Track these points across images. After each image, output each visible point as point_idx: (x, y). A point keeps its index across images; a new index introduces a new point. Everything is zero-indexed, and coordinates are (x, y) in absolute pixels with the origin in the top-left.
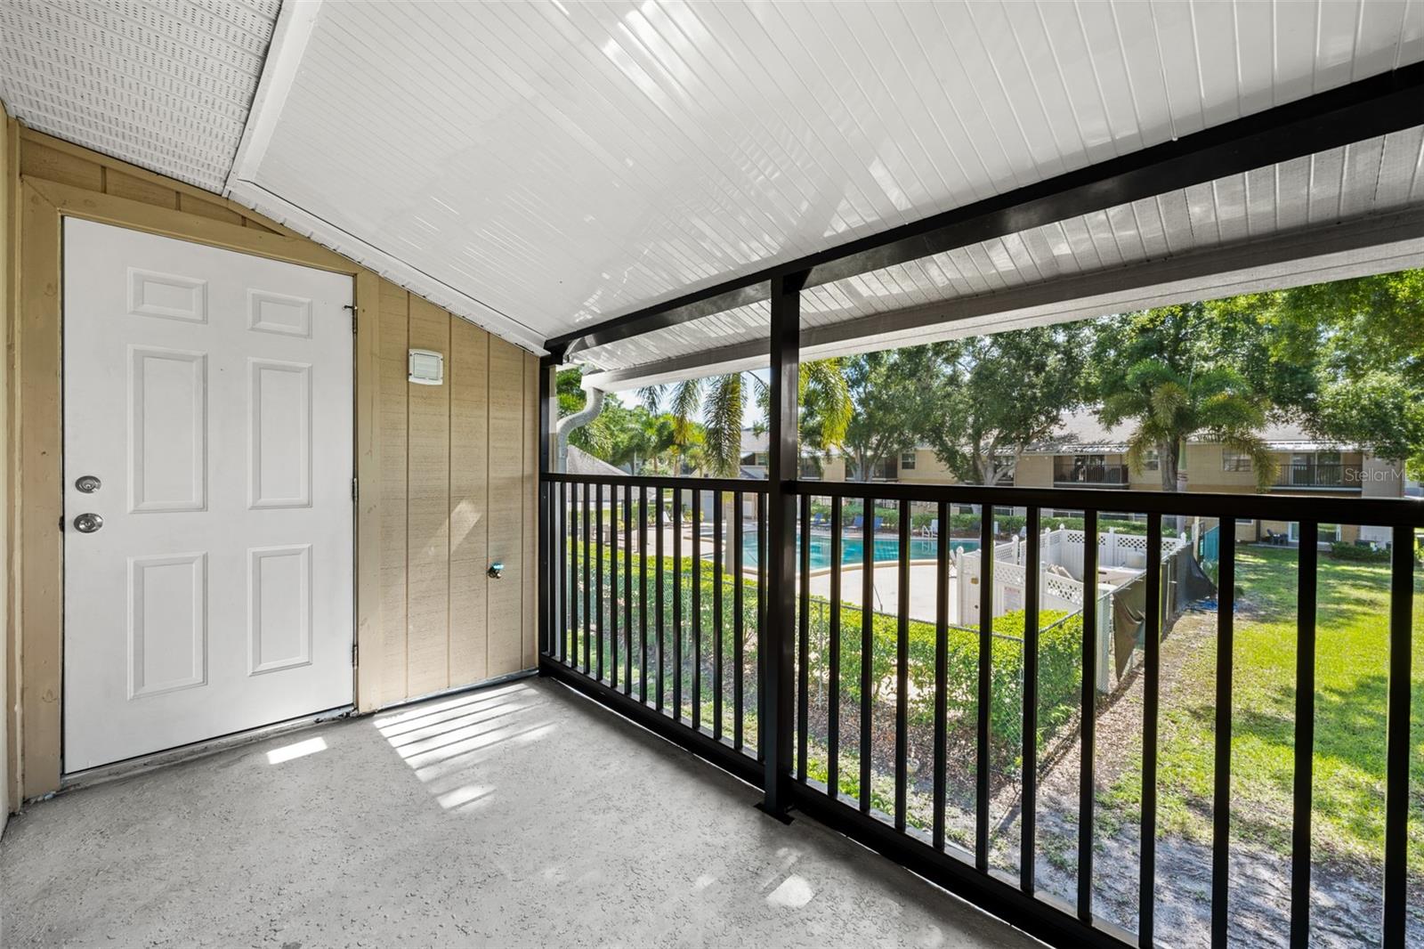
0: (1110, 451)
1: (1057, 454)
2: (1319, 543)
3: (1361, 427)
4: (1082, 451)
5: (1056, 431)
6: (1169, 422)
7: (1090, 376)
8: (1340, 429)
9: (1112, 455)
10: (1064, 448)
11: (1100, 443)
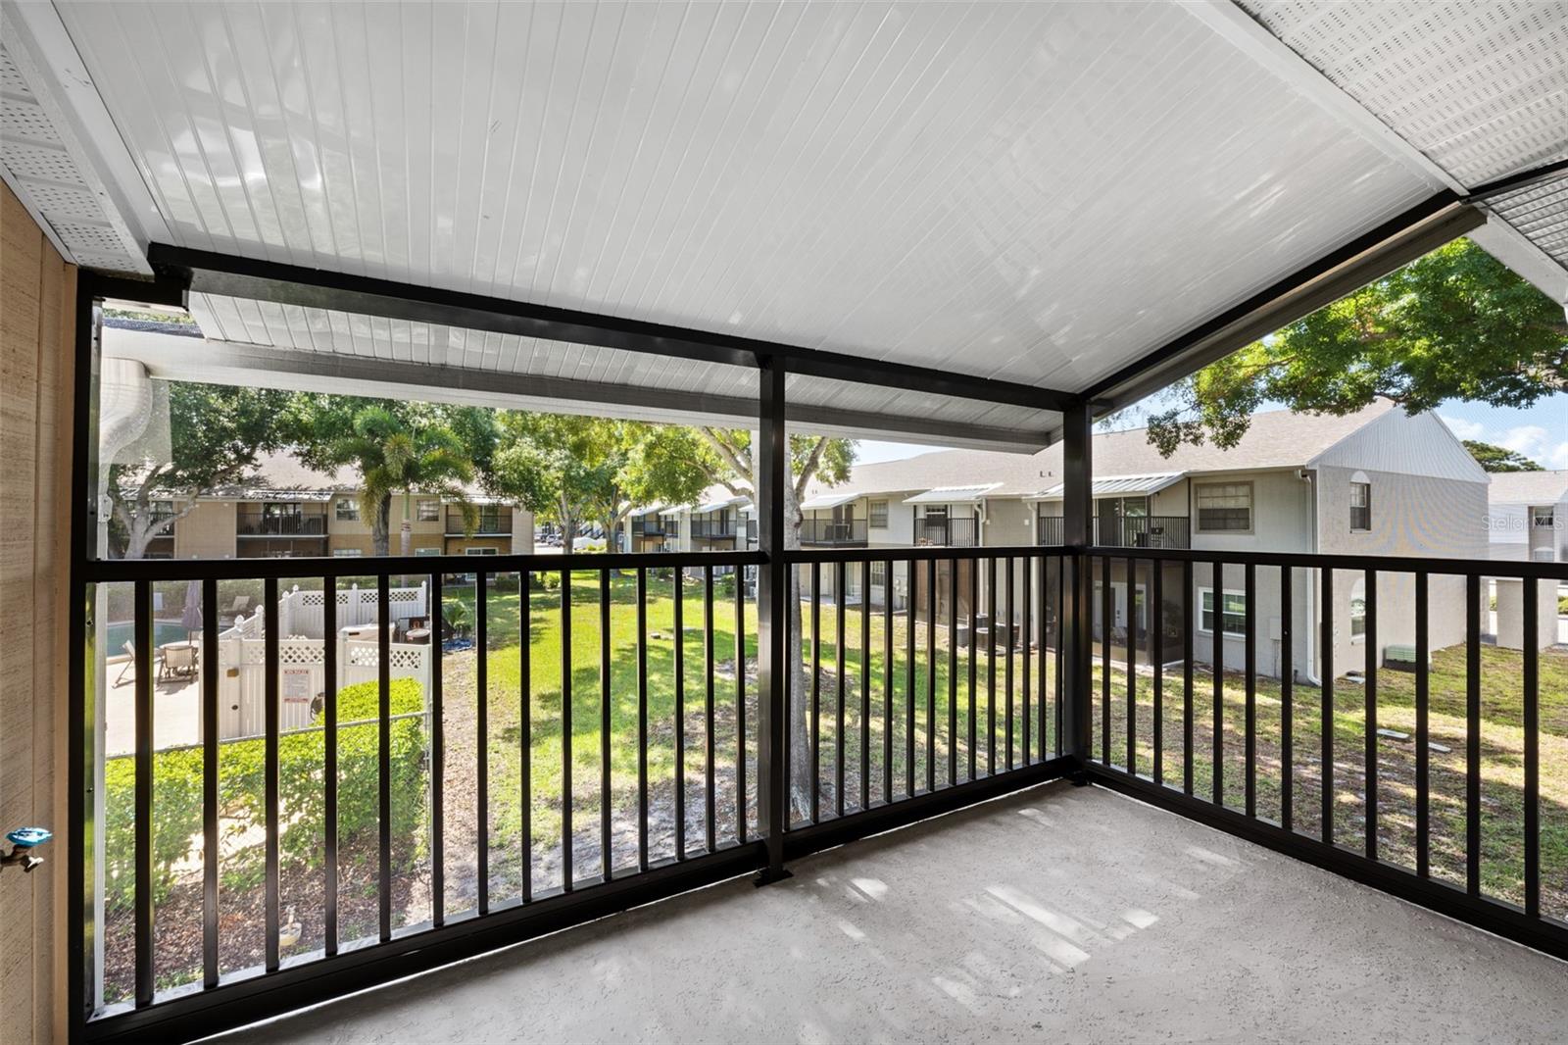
0: (310, 499)
1: (242, 501)
2: (488, 580)
3: (520, 486)
4: (275, 498)
5: (247, 471)
6: (400, 472)
7: (300, 412)
8: (508, 488)
9: (309, 504)
10: (251, 493)
11: (296, 489)
